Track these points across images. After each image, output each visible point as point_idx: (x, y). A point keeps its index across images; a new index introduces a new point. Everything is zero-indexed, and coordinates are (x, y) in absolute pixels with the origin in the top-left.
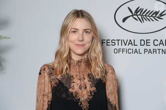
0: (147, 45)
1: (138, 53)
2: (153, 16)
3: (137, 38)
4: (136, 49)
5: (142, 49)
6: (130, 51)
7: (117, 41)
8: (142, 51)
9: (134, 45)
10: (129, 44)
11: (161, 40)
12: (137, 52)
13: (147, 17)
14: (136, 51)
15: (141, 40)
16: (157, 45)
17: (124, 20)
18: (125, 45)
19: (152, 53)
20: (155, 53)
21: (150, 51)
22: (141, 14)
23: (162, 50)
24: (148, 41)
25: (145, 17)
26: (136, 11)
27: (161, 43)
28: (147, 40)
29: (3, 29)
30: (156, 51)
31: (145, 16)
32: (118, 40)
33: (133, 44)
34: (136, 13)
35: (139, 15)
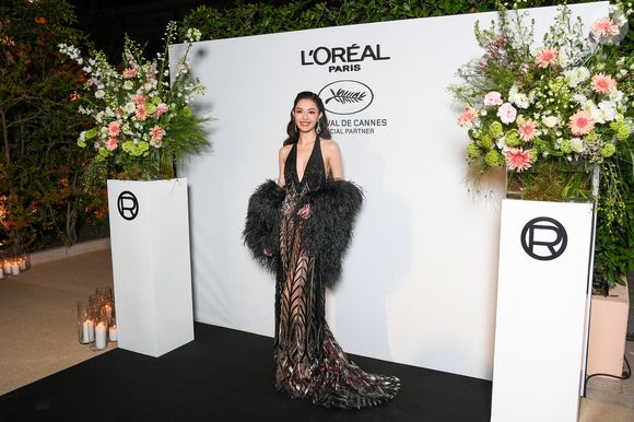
0: (348, 125)
1: (340, 132)
2: (354, 97)
3: (339, 119)
4: (338, 129)
5: (344, 129)
8: (344, 131)
9: (336, 125)
10: (332, 124)
13: (348, 98)
14: (338, 131)
15: (343, 121)
16: (358, 125)
17: (327, 102)
19: (353, 133)
21: (351, 131)
22: (343, 96)
23: (362, 130)
25: (346, 98)
26: (338, 93)
27: (361, 123)
28: (348, 121)
34: (337, 95)
35: (341, 96)
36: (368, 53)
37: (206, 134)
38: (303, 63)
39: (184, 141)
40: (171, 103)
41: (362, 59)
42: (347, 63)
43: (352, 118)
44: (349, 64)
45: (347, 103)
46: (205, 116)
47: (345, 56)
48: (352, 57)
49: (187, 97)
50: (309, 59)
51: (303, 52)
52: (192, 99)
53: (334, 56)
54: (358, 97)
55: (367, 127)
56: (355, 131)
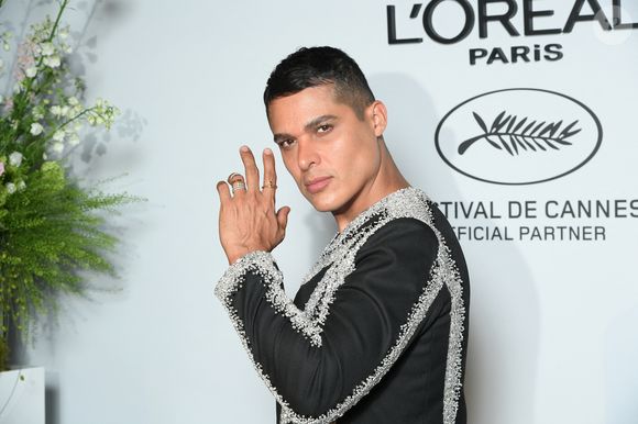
0: (527, 216)
1: (503, 237)
2: (544, 136)
3: (499, 198)
4: (496, 228)
5: (513, 227)
6: (480, 233)
7: (444, 206)
8: (514, 233)
9: (492, 217)
10: (477, 213)
11: (568, 203)
12: (499, 235)
13: (526, 139)
14: (497, 233)
15: (510, 203)
16: (557, 215)
17: (463, 148)
18: (467, 216)
19: (543, 237)
20: (550, 237)
21: (536, 233)
22: (510, 132)
23: (571, 229)
24: (530, 206)
25: (520, 139)
26: (497, 125)
28: (527, 203)
29: (127, 174)
30: (552, 233)
31: (522, 135)
32: (446, 204)
33: (489, 215)
34: (494, 130)
35: (504, 131)
36: (586, 10)
37: (109, 240)
38: (392, 40)
39: (43, 262)
40: (10, 150)
41: (568, 28)
42: (523, 40)
43: (540, 194)
44: (530, 42)
45: (524, 154)
46: (110, 189)
47: (518, 21)
48: (538, 23)
49: (59, 136)
50: (408, 27)
51: (391, 10)
52: (74, 142)
53: (484, 19)
54: (556, 134)
55: (584, 221)
56: (549, 232)
